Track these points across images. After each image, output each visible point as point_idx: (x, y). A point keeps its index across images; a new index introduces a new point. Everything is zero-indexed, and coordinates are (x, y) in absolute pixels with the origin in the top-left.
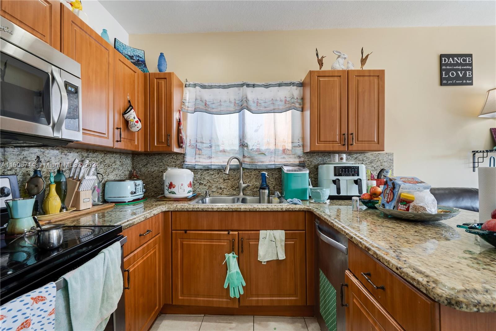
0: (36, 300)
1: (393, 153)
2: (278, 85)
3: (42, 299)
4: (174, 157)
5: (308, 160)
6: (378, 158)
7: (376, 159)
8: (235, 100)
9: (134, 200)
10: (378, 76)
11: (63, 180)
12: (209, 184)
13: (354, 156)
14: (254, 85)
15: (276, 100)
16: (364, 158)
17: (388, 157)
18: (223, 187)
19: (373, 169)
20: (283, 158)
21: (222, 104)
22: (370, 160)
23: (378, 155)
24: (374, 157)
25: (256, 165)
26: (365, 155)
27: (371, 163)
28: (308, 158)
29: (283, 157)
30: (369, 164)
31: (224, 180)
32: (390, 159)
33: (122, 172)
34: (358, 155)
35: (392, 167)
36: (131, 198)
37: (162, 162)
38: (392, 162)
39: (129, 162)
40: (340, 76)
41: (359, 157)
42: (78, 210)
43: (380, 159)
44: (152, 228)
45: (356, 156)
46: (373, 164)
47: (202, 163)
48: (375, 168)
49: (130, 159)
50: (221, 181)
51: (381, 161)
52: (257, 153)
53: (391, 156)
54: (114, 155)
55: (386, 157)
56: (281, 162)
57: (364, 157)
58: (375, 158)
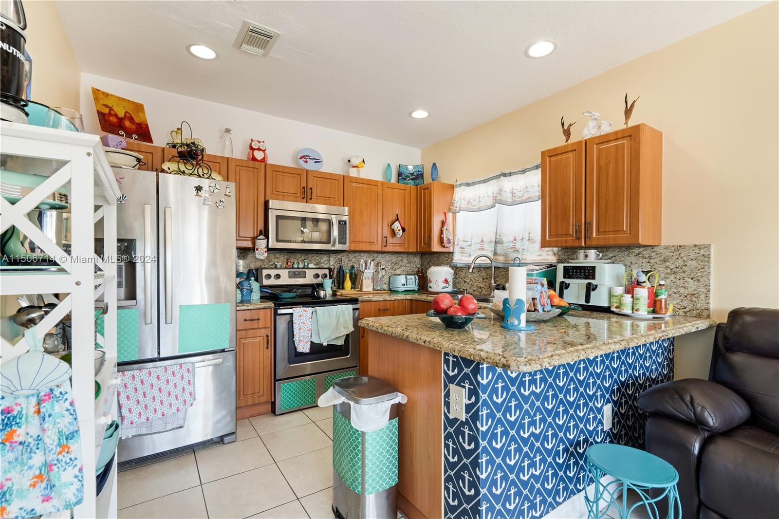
0: (305, 311)
1: (710, 245)
2: (535, 167)
3: (307, 311)
4: (447, 255)
5: (568, 258)
6: (678, 253)
7: (675, 254)
8: (493, 193)
9: (405, 291)
10: (631, 136)
11: (353, 272)
12: (471, 283)
13: (635, 251)
14: (510, 173)
15: (533, 186)
16: (652, 254)
17: (698, 252)
18: (482, 286)
19: (669, 271)
20: (540, 255)
21: (481, 199)
22: (663, 257)
23: (679, 248)
24: (671, 252)
25: (509, 263)
26: (653, 250)
27: (665, 261)
28: (568, 255)
29: (538, 254)
30: (661, 263)
31: (483, 279)
32: (703, 255)
33: (409, 268)
34: (642, 249)
35: (706, 268)
36: (403, 289)
37: (439, 260)
38: (707, 259)
39: (417, 260)
40: (575, 150)
41: (644, 252)
42: (361, 290)
43: (682, 255)
44: (391, 308)
45: (637, 252)
46: (667, 264)
47: (464, 261)
48: (671, 270)
49: (418, 258)
50: (481, 280)
51: (685, 258)
52: (512, 250)
53: (705, 250)
54: (401, 255)
55: (695, 251)
56: (535, 260)
57: (653, 252)
58: (672, 254)
